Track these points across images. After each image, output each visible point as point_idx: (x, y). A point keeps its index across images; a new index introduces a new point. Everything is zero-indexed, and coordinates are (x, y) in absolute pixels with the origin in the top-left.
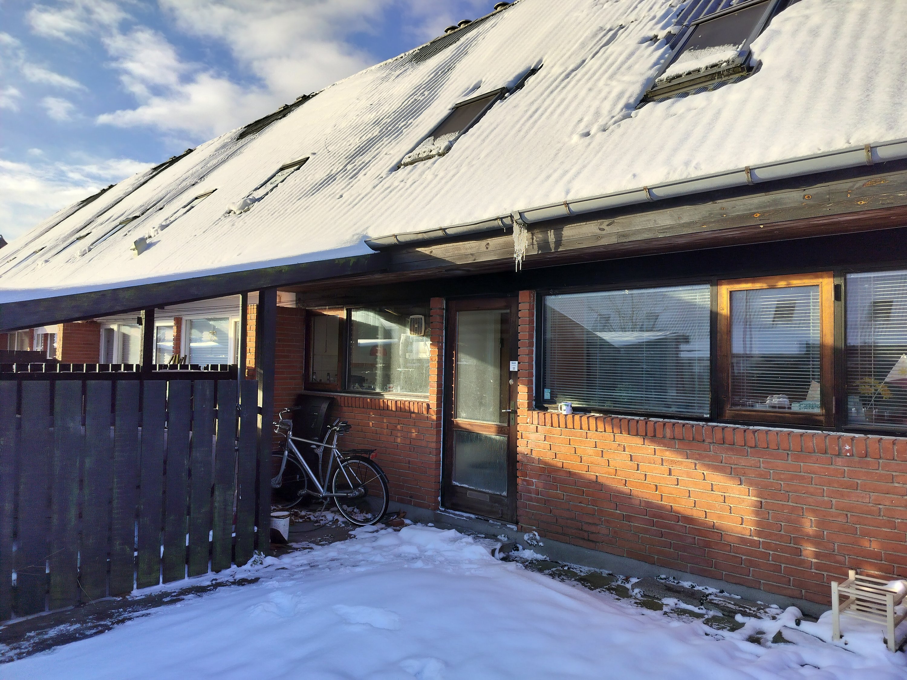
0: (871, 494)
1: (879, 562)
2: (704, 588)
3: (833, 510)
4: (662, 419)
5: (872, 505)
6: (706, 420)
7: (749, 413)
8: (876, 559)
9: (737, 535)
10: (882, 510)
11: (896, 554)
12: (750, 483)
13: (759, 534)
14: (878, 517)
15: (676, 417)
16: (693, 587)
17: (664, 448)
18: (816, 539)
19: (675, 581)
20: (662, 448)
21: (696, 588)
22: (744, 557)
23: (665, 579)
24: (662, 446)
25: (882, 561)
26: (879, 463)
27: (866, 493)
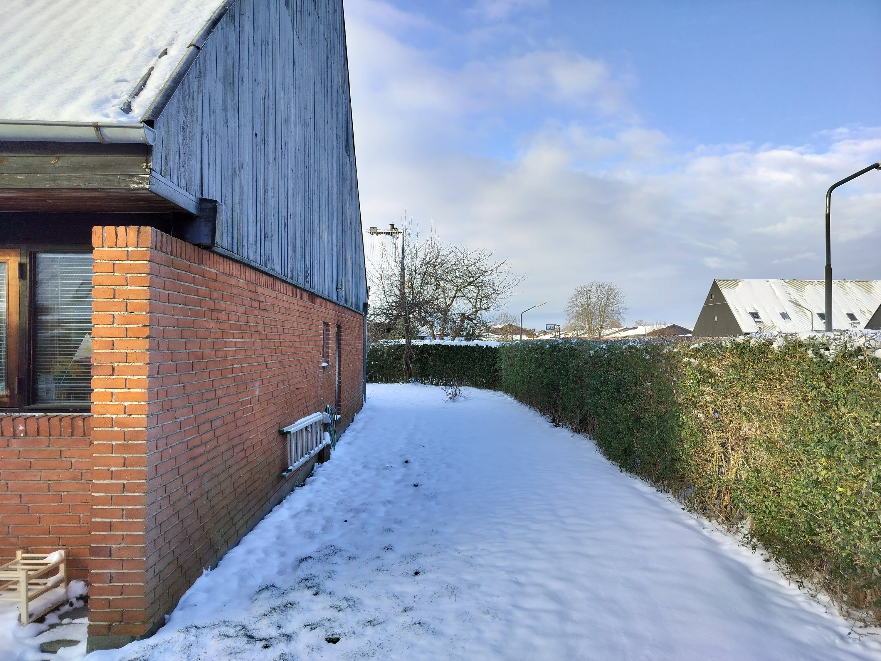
0: (43, 471)
1: (47, 536)
5: (43, 482)
8: (44, 534)
10: (51, 485)
11: (62, 525)
14: (47, 493)
25: (49, 534)
26: (49, 440)
27: (38, 471)
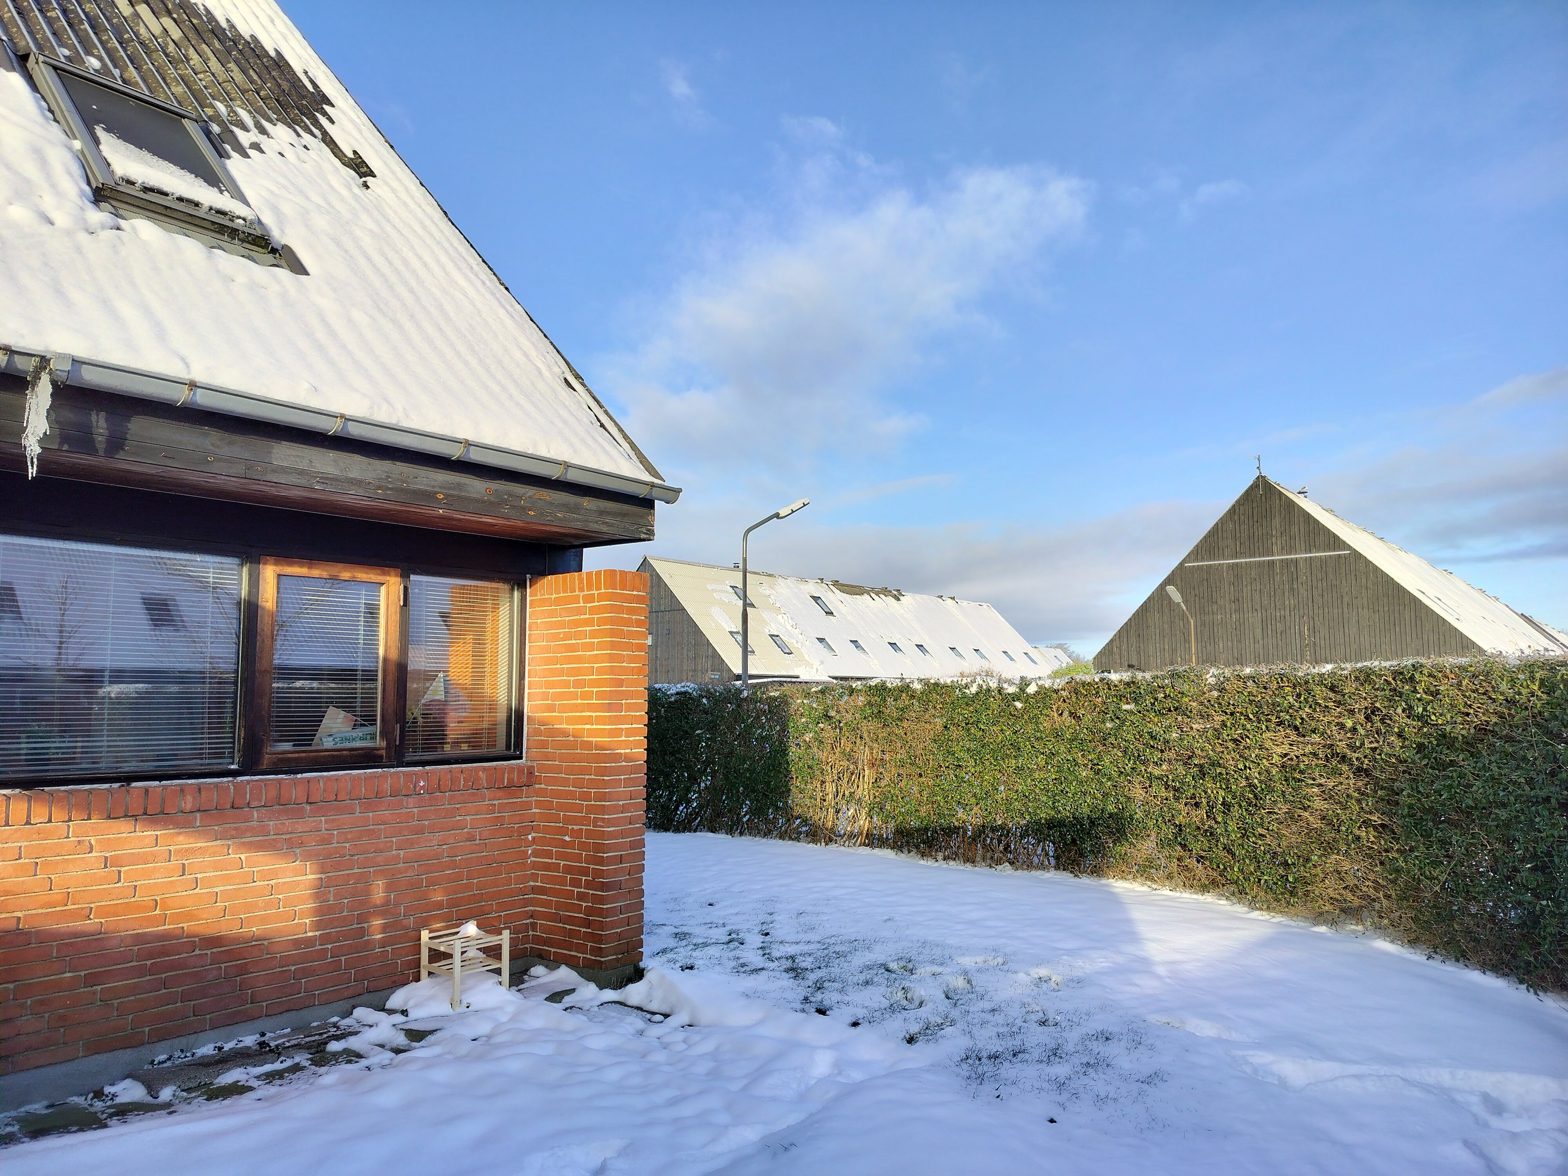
1: (441, 912)
2: (235, 1042)
3: (401, 865)
4: (158, 782)
5: (437, 847)
6: (234, 774)
7: (297, 755)
9: (285, 938)
10: (446, 850)
12: (307, 857)
13: (317, 926)
14: (441, 860)
15: (185, 774)
16: (220, 1049)
17: (176, 831)
18: (385, 910)
19: (188, 1054)
20: (171, 831)
21: (227, 1047)
22: (293, 968)
23: (169, 1059)
24: (171, 827)
